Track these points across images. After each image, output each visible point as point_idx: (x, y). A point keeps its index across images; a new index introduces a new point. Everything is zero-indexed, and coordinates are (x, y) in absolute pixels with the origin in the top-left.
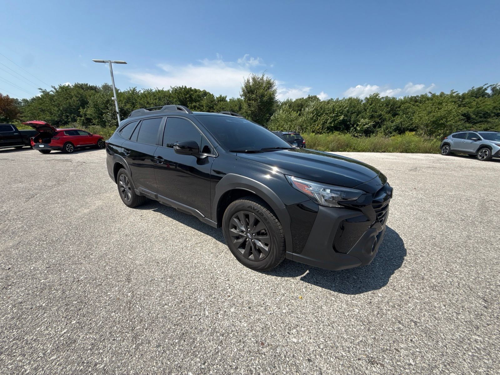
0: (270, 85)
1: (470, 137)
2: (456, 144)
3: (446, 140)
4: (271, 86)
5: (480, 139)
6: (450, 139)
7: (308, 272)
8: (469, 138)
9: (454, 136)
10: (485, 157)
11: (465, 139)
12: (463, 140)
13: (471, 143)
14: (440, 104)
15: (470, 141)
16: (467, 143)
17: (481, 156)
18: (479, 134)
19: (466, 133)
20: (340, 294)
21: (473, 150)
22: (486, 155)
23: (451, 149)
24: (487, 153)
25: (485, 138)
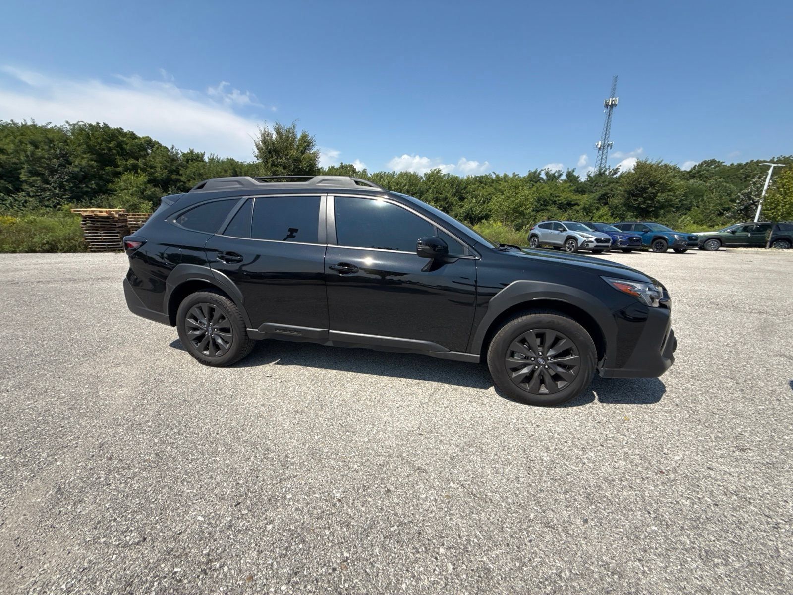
0: (306, 143)
1: (557, 227)
2: (544, 235)
3: (533, 231)
4: (308, 146)
5: (565, 230)
6: (537, 230)
7: (595, 393)
8: (556, 229)
9: (540, 226)
10: (573, 250)
11: (551, 229)
12: (549, 231)
13: (558, 234)
14: (517, 188)
15: (557, 232)
16: (554, 234)
17: (569, 248)
18: (565, 224)
19: (551, 223)
20: (649, 405)
21: (560, 242)
22: (573, 246)
23: (540, 241)
24: (574, 245)
25: (570, 229)
